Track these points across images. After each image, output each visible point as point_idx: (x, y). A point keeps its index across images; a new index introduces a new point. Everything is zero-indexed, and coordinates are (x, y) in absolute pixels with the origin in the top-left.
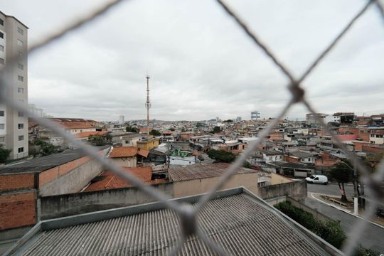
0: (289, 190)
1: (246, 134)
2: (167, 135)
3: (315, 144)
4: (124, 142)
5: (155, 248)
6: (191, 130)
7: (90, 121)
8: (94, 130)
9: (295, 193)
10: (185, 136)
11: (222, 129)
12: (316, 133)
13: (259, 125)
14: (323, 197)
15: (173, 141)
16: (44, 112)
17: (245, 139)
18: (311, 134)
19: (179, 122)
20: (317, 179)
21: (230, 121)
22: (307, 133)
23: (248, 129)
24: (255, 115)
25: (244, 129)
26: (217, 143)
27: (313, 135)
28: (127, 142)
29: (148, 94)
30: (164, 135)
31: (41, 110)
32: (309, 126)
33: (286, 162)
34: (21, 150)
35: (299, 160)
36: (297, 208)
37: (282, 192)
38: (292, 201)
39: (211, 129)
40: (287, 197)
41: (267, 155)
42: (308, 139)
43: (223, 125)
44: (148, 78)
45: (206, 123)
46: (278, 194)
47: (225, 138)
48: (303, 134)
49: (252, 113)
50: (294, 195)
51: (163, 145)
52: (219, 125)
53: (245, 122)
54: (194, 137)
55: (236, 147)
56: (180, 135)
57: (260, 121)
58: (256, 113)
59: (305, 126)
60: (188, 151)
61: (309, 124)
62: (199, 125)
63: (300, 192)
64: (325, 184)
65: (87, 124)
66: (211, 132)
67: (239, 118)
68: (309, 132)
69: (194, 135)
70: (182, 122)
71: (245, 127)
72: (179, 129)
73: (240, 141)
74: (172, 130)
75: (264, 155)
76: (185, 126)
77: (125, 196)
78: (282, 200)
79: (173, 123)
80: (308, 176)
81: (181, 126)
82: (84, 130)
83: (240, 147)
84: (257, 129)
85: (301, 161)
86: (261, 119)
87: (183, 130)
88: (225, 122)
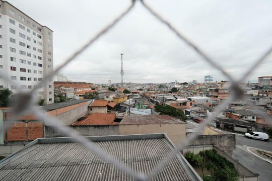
0: (216, 141)
1: (197, 94)
2: (135, 93)
3: (265, 104)
4: (105, 97)
5: (83, 164)
6: (154, 90)
7: (89, 84)
8: (90, 89)
9: (222, 144)
10: (148, 95)
11: (179, 89)
12: (267, 94)
13: (211, 87)
14: (259, 152)
15: (138, 97)
16: (67, 78)
17: (194, 98)
18: (261, 95)
19: (146, 84)
20: (257, 135)
21: (185, 84)
22: (257, 94)
23: (200, 90)
24: (207, 79)
25: (197, 90)
26: (170, 100)
27: (263, 96)
28: (107, 97)
29: (122, 65)
30: (133, 93)
31: (66, 77)
32: (261, 88)
33: (227, 118)
34: (50, 100)
35: (242, 117)
36: (222, 157)
37: (208, 142)
38: (217, 150)
39: (169, 90)
40: (214, 146)
41: (210, 111)
42: (258, 99)
43: (180, 86)
44: (122, 55)
45: (167, 85)
46: (205, 143)
47: (177, 97)
48: (252, 95)
49: (206, 77)
50: (221, 146)
51: (131, 100)
52: (176, 86)
53: (199, 84)
54: (153, 95)
55: (185, 104)
56: (144, 94)
57: (212, 84)
58: (209, 77)
59: (256, 88)
60: (148, 105)
61: (261, 86)
62: (161, 86)
63: (228, 144)
64: (266, 140)
65: (88, 85)
66: (169, 92)
67: (194, 81)
68: (259, 93)
69: (155, 94)
70: (149, 84)
71: (198, 88)
72: (146, 89)
73: (190, 99)
74: (141, 90)
75: (208, 111)
76: (151, 87)
77: (89, 130)
78: (209, 148)
79: (142, 85)
80: (248, 132)
81: (147, 87)
82: (85, 89)
83: (188, 104)
84: (208, 90)
85: (244, 118)
86: (214, 81)
87: (149, 90)
88: (181, 84)
